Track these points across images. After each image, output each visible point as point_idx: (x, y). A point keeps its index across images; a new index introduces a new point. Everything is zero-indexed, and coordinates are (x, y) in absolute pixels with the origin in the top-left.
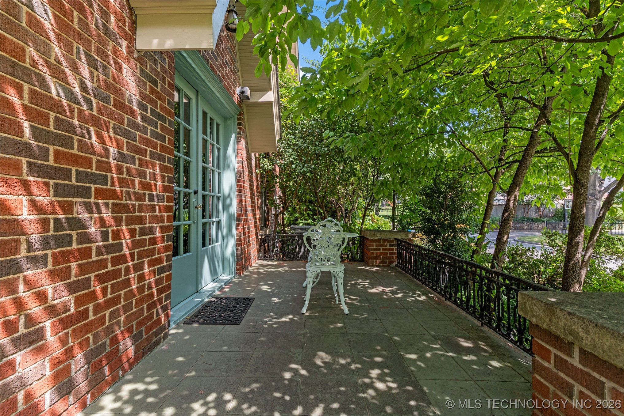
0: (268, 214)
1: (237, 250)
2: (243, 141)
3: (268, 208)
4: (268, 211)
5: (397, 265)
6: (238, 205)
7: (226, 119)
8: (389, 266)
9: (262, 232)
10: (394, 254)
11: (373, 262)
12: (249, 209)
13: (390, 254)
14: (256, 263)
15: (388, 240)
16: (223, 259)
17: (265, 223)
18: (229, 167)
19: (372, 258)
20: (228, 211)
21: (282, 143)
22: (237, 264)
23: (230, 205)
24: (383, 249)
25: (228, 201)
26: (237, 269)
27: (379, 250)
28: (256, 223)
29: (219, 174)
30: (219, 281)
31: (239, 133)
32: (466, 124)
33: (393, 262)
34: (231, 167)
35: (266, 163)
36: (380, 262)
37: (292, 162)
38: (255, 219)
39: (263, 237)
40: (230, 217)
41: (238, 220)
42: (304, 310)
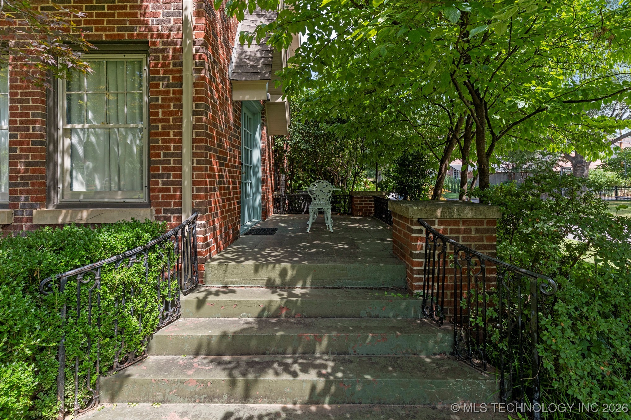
0: (279, 180)
1: (262, 203)
2: (265, 128)
3: (279, 176)
4: (279, 178)
5: (374, 216)
6: (262, 172)
7: (254, 114)
8: (369, 216)
9: (276, 193)
10: (372, 207)
11: (357, 213)
12: (269, 175)
13: (370, 207)
14: (272, 215)
15: (368, 198)
16: (254, 208)
17: (277, 187)
18: (256, 146)
19: (356, 210)
20: (256, 176)
21: (291, 128)
22: (262, 213)
23: (258, 172)
24: (365, 204)
25: (256, 169)
26: (262, 216)
27: (362, 204)
28: (272, 185)
29: (251, 151)
30: (252, 222)
31: (263, 123)
32: (423, 112)
33: (372, 213)
34: (258, 146)
35: (279, 141)
36: (363, 213)
37: (298, 142)
38: (272, 183)
39: (277, 197)
40: (258, 180)
41: (263, 183)
42: (308, 231)
